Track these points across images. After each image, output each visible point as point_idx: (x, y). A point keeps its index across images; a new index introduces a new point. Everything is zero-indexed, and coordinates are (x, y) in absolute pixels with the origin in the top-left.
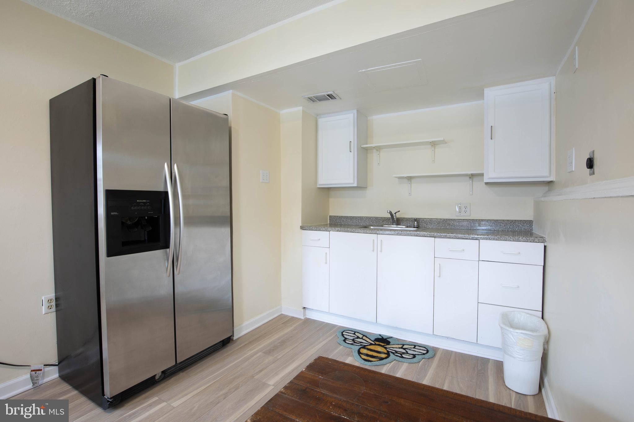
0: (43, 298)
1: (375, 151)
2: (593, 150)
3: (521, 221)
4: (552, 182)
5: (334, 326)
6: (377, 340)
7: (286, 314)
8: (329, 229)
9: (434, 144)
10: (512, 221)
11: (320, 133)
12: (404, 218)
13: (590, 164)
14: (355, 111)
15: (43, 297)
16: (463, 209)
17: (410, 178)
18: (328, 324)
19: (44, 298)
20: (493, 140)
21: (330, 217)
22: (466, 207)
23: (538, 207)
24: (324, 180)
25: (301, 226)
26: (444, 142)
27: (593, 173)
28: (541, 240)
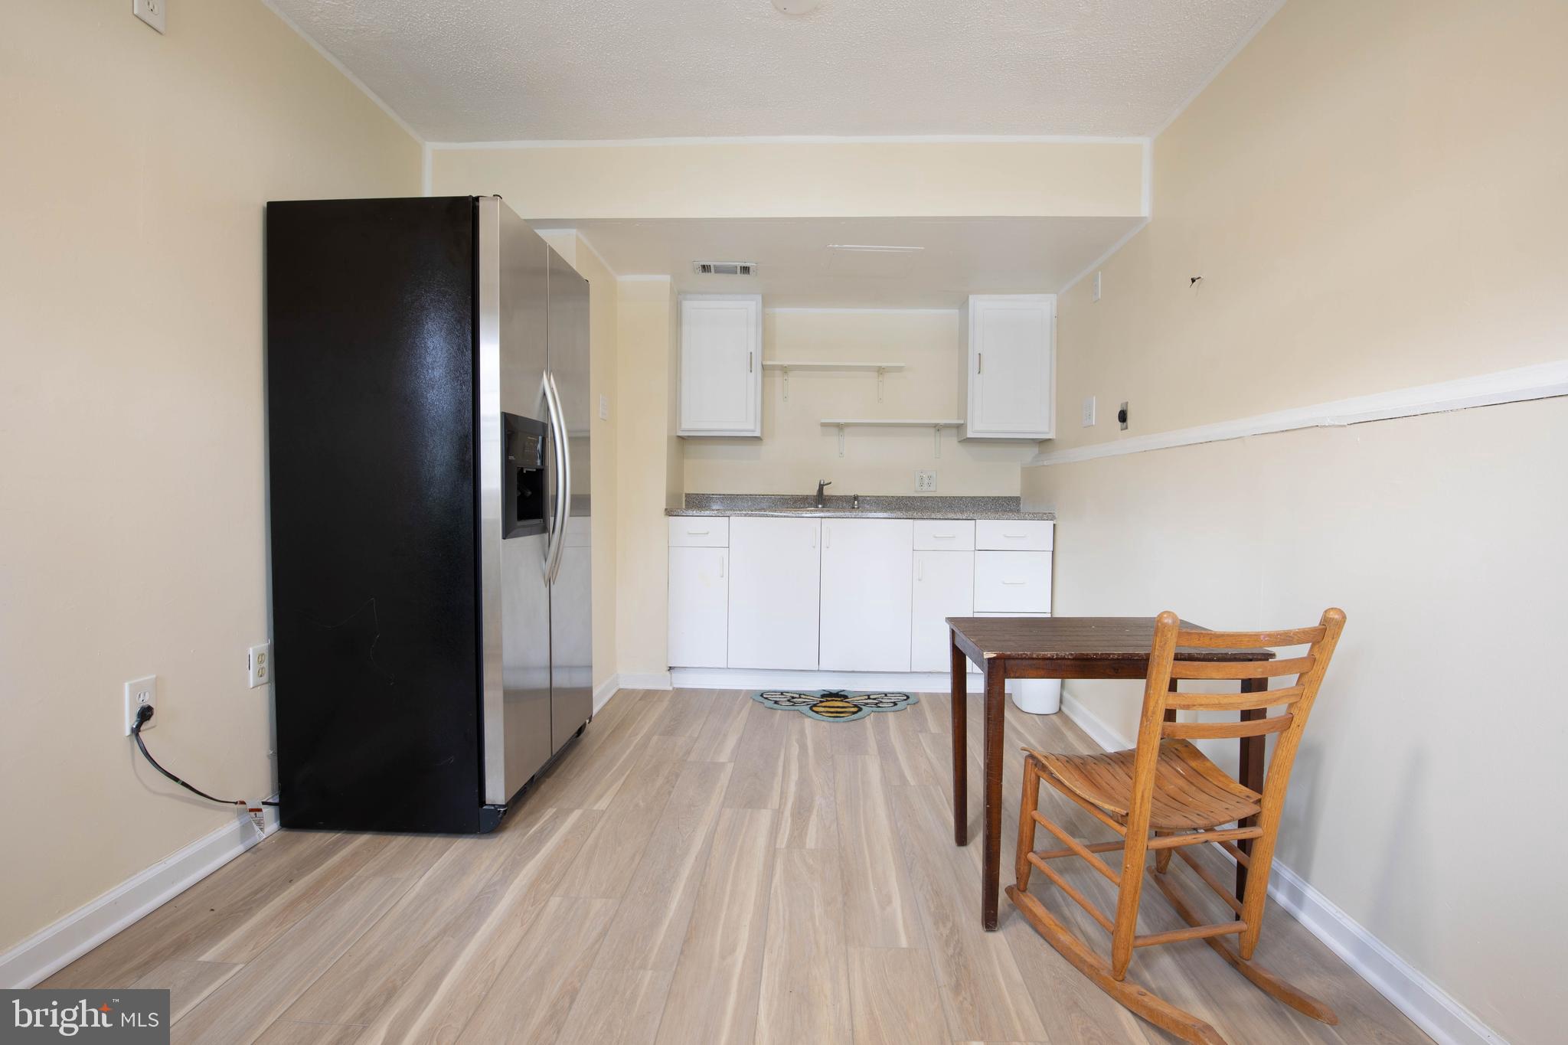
0: (251, 651)
1: (778, 373)
2: (1125, 401)
3: (1005, 497)
4: (1050, 439)
5: (737, 693)
6: (823, 696)
7: (630, 686)
8: (728, 513)
9: (881, 371)
10: (994, 498)
11: (685, 328)
12: (833, 496)
13: (1123, 417)
14: (759, 298)
15: (251, 649)
16: (926, 481)
17: (840, 427)
18: (723, 693)
19: (254, 650)
20: (980, 375)
21: (687, 495)
22: (930, 478)
23: (1029, 475)
24: (693, 422)
25: (666, 509)
26: (899, 369)
27: (1127, 428)
28: (1050, 516)
